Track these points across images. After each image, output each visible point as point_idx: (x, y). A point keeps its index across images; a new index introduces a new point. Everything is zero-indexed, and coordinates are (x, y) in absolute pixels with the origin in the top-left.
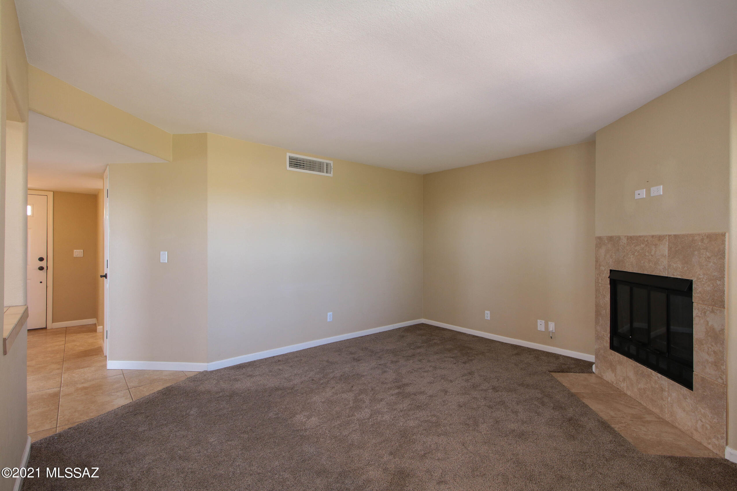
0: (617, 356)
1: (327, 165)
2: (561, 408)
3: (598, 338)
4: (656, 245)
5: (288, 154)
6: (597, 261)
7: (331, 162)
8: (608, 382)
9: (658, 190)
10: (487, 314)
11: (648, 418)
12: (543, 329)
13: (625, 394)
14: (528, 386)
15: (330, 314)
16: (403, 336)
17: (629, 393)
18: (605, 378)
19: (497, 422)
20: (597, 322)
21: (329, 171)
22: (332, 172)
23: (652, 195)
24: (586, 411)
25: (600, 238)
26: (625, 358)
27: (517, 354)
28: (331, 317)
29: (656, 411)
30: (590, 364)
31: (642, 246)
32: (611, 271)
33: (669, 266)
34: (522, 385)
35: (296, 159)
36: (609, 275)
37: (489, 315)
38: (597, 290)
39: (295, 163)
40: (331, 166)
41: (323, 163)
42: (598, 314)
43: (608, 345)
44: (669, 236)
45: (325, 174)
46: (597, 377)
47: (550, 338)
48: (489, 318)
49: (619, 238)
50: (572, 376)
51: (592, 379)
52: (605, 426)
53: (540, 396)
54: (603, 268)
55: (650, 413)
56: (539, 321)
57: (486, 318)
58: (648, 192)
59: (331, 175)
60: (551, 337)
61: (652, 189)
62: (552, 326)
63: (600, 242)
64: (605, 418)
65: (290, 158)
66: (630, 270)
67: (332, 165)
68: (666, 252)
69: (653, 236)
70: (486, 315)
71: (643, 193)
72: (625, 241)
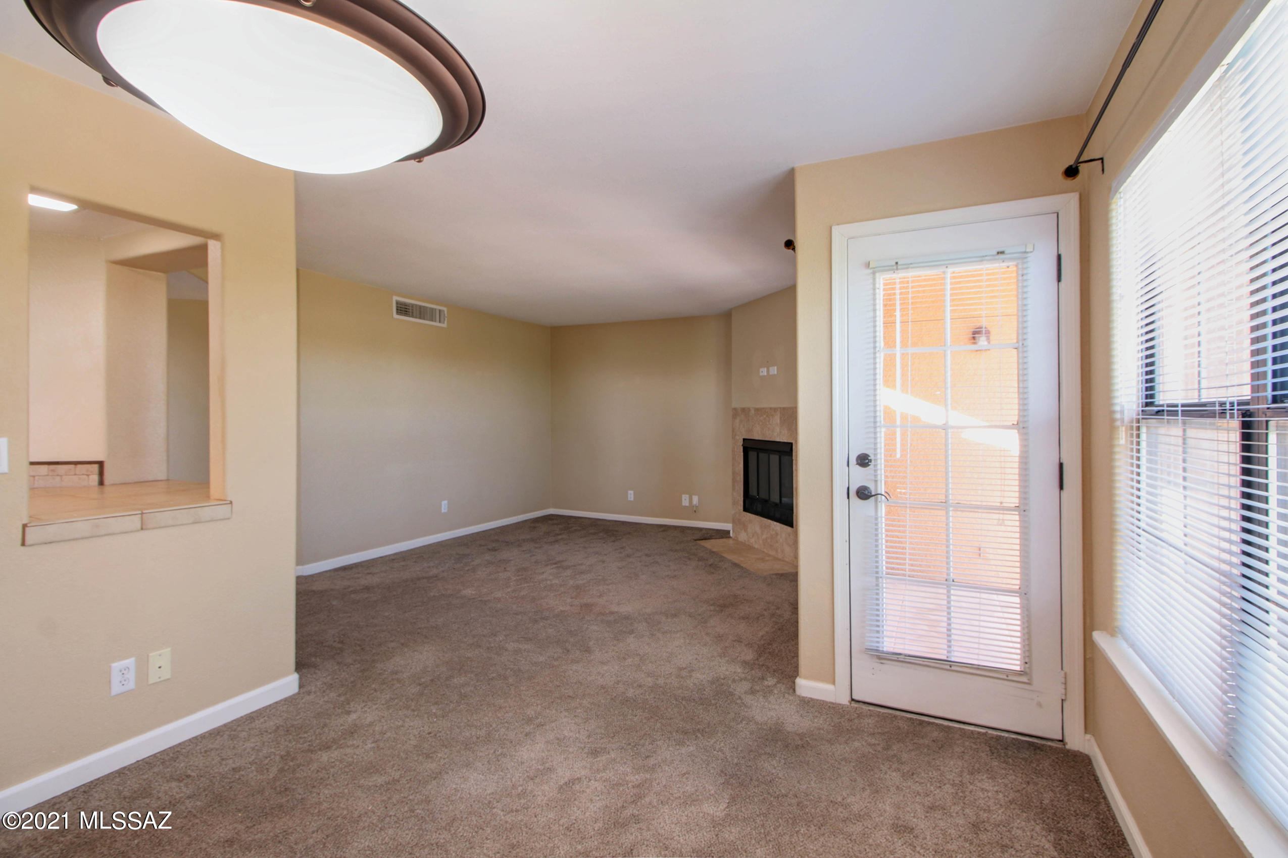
0: (749, 516)
1: (440, 311)
2: (704, 559)
3: (735, 503)
4: (772, 415)
5: (395, 298)
6: (733, 431)
7: (445, 309)
8: (742, 542)
9: (774, 370)
10: (631, 494)
11: (767, 558)
12: (687, 504)
13: (754, 548)
14: (676, 551)
15: (444, 503)
16: (535, 527)
17: (756, 546)
18: (740, 540)
19: (654, 573)
20: (733, 489)
21: (442, 319)
22: (446, 322)
23: (770, 373)
24: (723, 559)
25: (735, 409)
26: (754, 516)
27: (664, 531)
28: (447, 506)
29: (773, 553)
30: (728, 532)
31: (765, 416)
32: (744, 439)
33: (780, 432)
34: (671, 550)
35: (405, 304)
36: (742, 443)
37: (632, 496)
38: (734, 459)
39: (403, 309)
40: (444, 315)
41: (435, 309)
42: (734, 481)
43: (742, 508)
44: (780, 408)
45: (437, 324)
46: (734, 540)
47: (693, 512)
48: (632, 499)
49: (749, 409)
50: (713, 541)
51: (731, 542)
52: (736, 565)
53: (687, 555)
54: (738, 438)
55: (769, 556)
56: (683, 496)
57: (629, 499)
58: (768, 371)
59: (445, 325)
60: (695, 511)
61: (771, 369)
62: (695, 500)
63: (736, 413)
64: (737, 561)
65: (397, 303)
66: (757, 438)
67: (446, 313)
68: (779, 421)
69: (771, 408)
70: (629, 495)
71: (763, 372)
72: (753, 412)
